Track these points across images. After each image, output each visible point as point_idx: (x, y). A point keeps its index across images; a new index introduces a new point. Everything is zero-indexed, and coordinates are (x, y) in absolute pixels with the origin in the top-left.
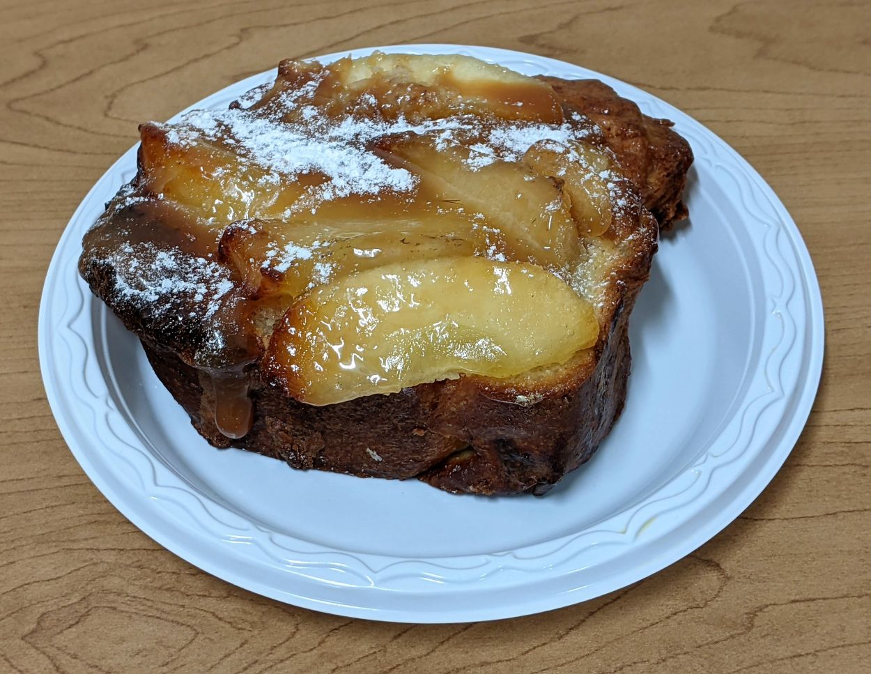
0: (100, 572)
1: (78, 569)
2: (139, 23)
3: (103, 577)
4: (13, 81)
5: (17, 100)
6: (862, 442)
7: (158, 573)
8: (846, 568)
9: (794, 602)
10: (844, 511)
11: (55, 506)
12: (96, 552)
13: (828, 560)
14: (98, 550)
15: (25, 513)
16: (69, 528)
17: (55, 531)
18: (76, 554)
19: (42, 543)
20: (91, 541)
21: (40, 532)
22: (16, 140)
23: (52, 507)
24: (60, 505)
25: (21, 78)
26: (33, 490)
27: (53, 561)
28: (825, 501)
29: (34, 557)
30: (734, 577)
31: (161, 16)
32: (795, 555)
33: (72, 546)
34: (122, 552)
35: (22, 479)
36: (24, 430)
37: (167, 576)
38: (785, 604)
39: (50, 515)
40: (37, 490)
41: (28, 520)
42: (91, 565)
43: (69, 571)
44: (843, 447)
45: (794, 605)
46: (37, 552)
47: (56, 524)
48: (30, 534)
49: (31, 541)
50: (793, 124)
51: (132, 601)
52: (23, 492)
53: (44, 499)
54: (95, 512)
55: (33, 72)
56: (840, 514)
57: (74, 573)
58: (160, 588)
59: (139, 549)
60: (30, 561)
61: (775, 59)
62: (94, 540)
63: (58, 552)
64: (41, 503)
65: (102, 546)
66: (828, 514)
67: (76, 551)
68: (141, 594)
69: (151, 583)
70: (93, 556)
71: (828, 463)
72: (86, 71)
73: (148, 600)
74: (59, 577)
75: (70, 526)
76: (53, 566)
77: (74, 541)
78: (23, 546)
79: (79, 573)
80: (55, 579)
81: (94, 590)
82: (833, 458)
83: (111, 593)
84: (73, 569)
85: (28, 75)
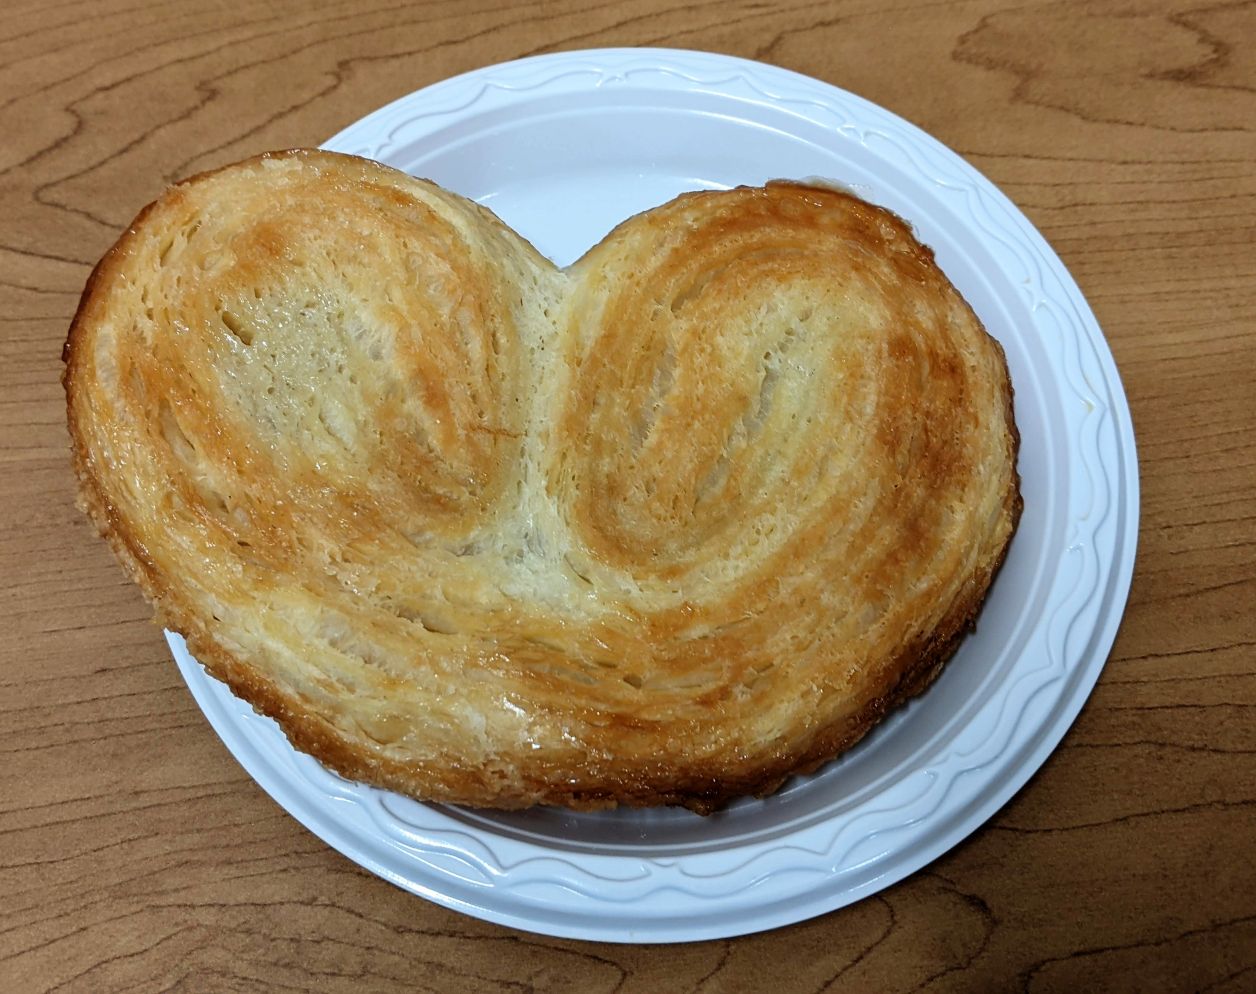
0: (197, 942)
1: (169, 938)
2: (202, 56)
3: (202, 948)
4: (40, 154)
5: (47, 186)
6: (1158, 708)
7: (273, 940)
8: (1141, 901)
9: (1078, 954)
10: (1138, 815)
11: (134, 840)
12: (190, 910)
13: (1118, 889)
14: (193, 906)
15: (95, 851)
16: (154, 873)
17: (134, 879)
18: (165, 912)
19: (120, 898)
20: (183, 893)
21: (117, 881)
22: (48, 253)
23: (130, 840)
24: (139, 838)
25: (50, 150)
26: (104, 815)
27: (136, 926)
28: (1113, 800)
29: (111, 919)
30: (1002, 921)
31: (231, 44)
32: (1078, 883)
33: (158, 901)
34: (223, 910)
35: (88, 798)
36: (86, 721)
37: (283, 945)
38: (1067, 958)
39: (127, 854)
40: (109, 815)
41: (100, 862)
42: (184, 930)
43: (158, 940)
44: (1134, 715)
45: (1077, 960)
46: (115, 911)
47: (135, 867)
48: (102, 883)
49: (106, 895)
50: (1062, 208)
51: (242, 985)
52: (91, 818)
53: (118, 828)
54: (185, 847)
55: (65, 139)
56: (1132, 819)
57: (165, 944)
58: (275, 964)
59: (246, 904)
60: (106, 926)
61: (1037, 103)
62: (186, 891)
63: (142, 911)
64: (116, 835)
65: (198, 901)
66: (1117, 820)
67: (165, 910)
68: (251, 973)
69: (264, 955)
70: (187, 917)
71: (1115, 741)
72: (136, 136)
73: (261, 982)
74: (146, 950)
75: (156, 869)
76: (136, 933)
77: (162, 893)
78: (96, 903)
79: (171, 942)
80: (141, 953)
81: (191, 969)
82: (1121, 734)
83: (213, 972)
84: (163, 936)
85: (58, 144)
